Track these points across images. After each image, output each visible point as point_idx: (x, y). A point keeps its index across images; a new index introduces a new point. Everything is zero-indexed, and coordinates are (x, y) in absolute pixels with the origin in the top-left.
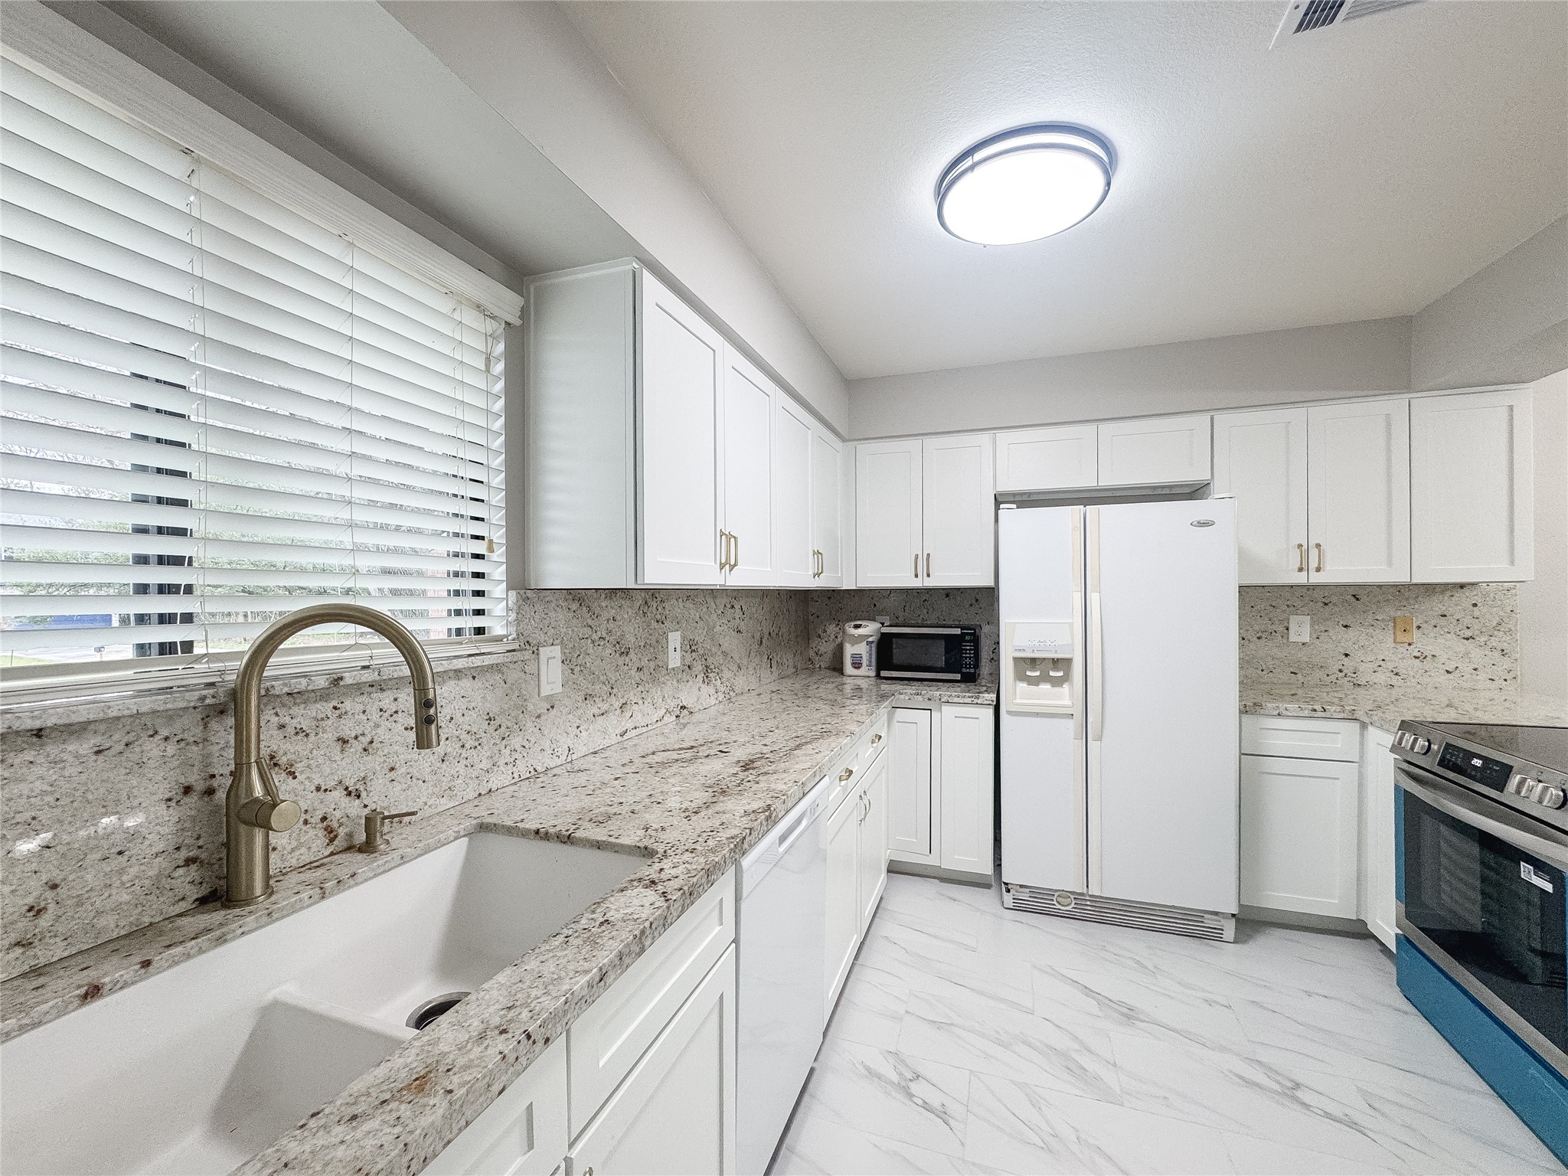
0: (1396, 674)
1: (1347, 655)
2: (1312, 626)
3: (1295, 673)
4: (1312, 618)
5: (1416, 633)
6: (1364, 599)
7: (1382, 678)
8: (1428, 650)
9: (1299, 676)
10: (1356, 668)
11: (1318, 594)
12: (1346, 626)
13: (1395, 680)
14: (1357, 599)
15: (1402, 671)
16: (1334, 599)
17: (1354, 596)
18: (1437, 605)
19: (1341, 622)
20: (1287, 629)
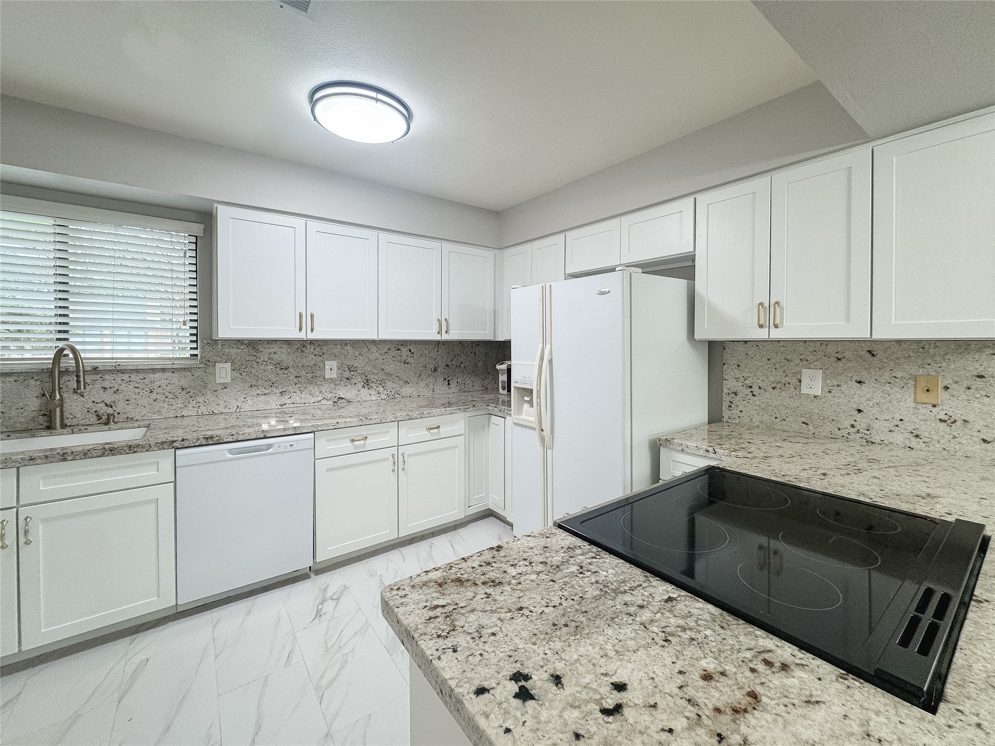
0: (917, 436)
1: (860, 411)
2: (824, 380)
3: (807, 424)
4: (824, 373)
5: (943, 395)
6: (880, 354)
7: (898, 438)
8: (958, 413)
9: (811, 427)
10: (869, 425)
11: (831, 349)
12: (860, 382)
13: (914, 442)
14: (873, 355)
15: (924, 434)
16: (848, 354)
17: (869, 352)
18: (972, 364)
19: (855, 378)
20: (800, 381)
